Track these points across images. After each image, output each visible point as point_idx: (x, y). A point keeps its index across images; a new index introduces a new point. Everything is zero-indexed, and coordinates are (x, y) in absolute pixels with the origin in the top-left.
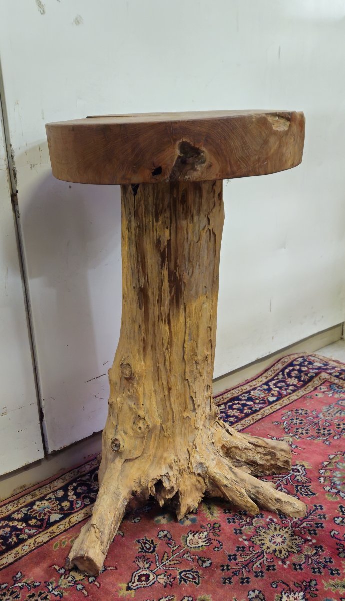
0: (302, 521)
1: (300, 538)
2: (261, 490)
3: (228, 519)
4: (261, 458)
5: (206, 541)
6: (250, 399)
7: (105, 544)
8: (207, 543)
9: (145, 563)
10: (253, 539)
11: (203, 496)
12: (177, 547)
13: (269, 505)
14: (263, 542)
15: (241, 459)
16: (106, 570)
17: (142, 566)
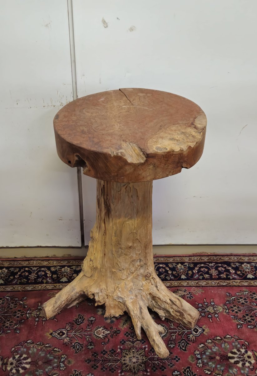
1: (144, 367)
8: (103, 337)
9: (70, 327)
10: (124, 350)
11: (123, 313)
12: (90, 329)
14: (126, 355)
15: (161, 306)
16: (53, 319)
17: (67, 328)
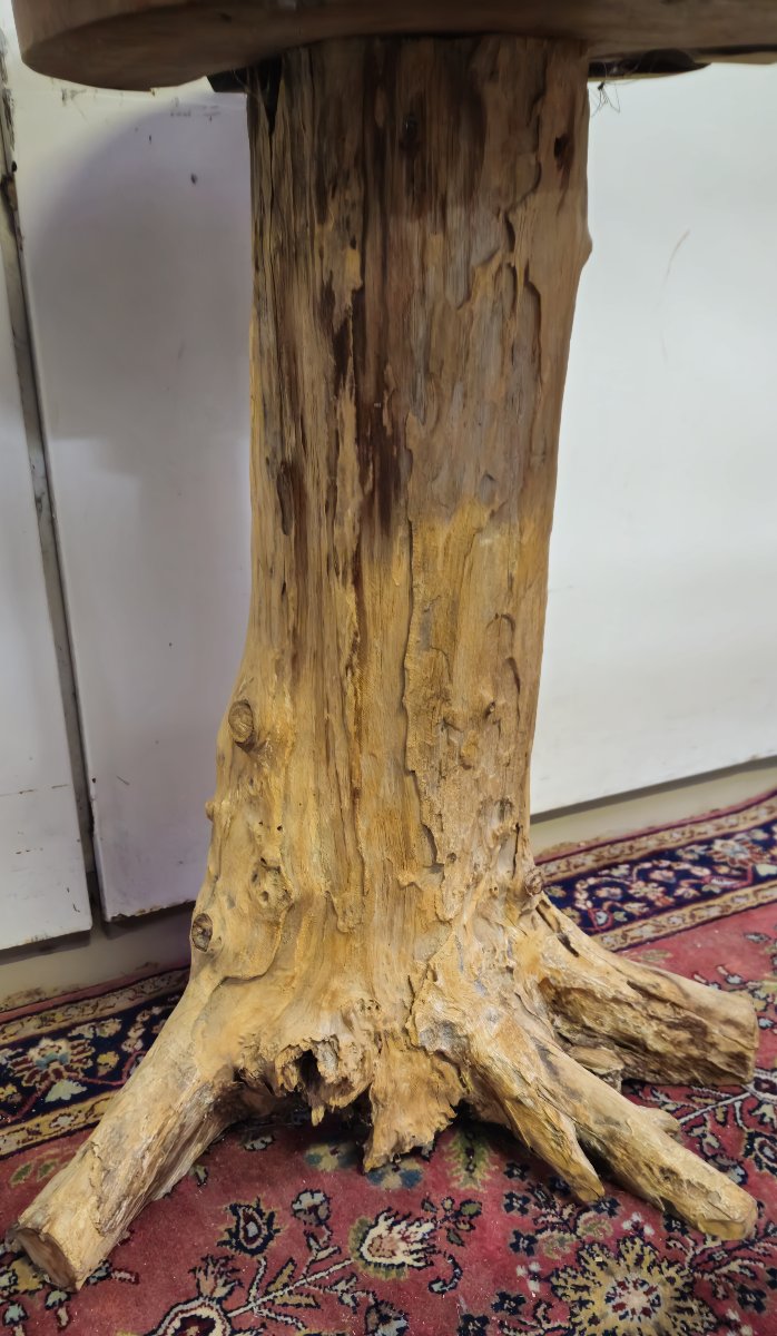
0: (732, 1251)
1: (705, 1310)
2: (624, 1133)
3: (510, 1196)
4: (658, 1034)
5: (417, 1252)
6: (704, 861)
7: (108, 1206)
8: (418, 1260)
9: (221, 1282)
10: (558, 1277)
11: (452, 1114)
12: (331, 1250)
13: (640, 1180)
14: (585, 1295)
15: (597, 1027)
16: (108, 1276)
17: (205, 1289)
